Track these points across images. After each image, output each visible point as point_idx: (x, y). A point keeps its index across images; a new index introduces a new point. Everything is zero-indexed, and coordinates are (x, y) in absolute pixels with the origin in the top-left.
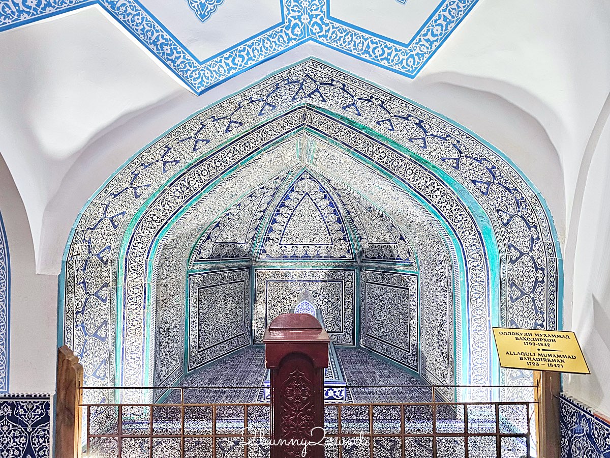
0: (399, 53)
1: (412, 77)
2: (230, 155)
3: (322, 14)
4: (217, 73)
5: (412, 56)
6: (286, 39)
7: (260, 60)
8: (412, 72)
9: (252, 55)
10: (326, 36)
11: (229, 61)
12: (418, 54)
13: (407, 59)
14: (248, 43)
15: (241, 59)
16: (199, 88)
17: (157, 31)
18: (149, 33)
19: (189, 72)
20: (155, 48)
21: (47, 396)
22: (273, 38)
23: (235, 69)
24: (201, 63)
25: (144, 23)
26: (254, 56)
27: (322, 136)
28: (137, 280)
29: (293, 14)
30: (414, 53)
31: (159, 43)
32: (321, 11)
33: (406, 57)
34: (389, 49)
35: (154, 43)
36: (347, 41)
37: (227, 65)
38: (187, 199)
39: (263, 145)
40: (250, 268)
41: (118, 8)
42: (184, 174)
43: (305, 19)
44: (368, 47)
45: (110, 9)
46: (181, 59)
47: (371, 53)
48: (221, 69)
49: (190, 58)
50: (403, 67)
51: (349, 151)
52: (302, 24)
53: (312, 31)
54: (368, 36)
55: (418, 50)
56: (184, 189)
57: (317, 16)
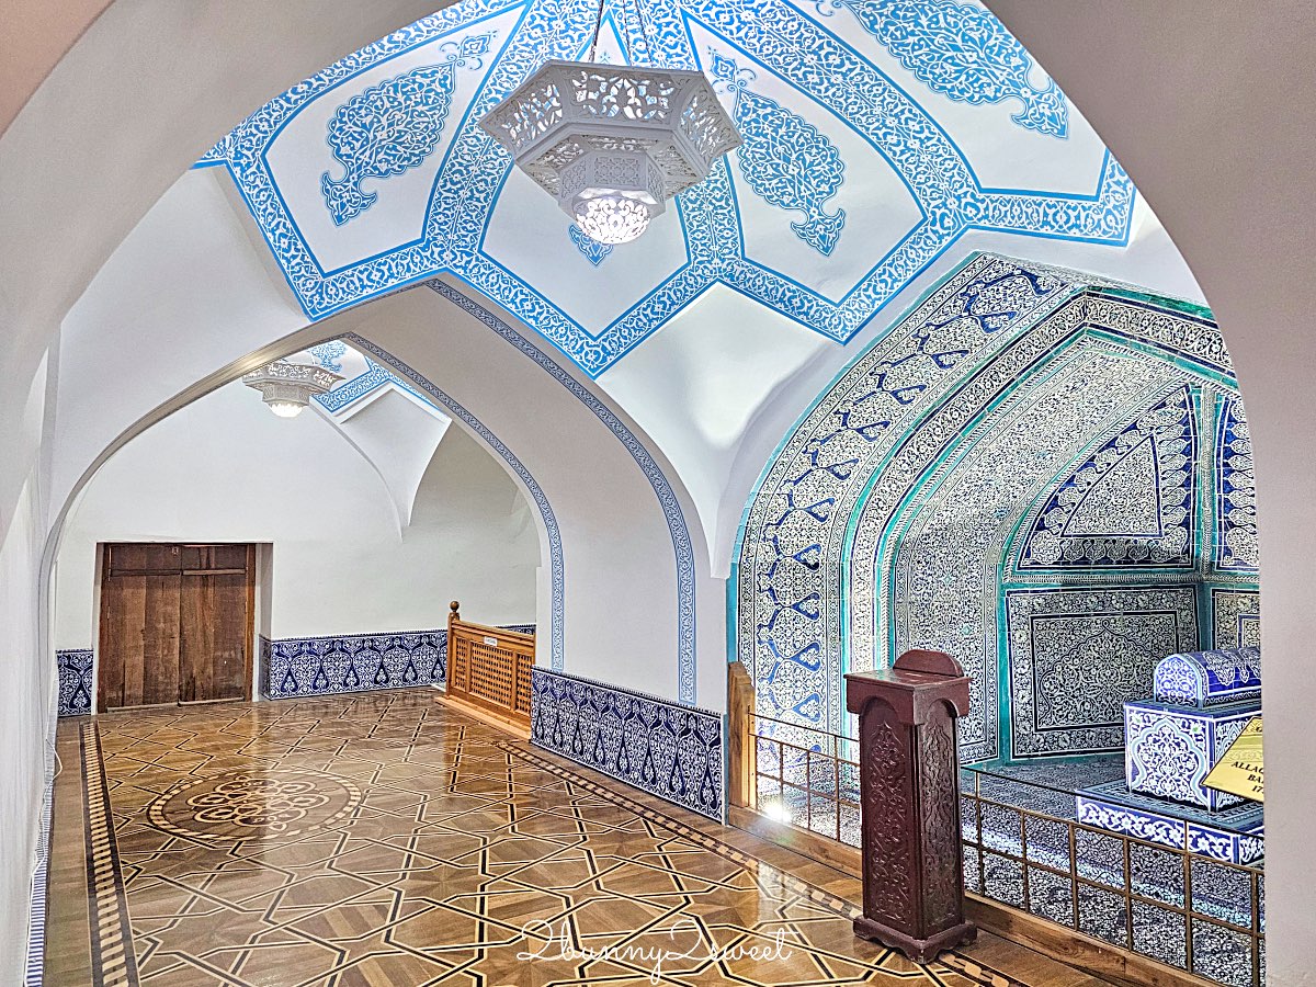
0: (1090, 212)
1: (1123, 244)
3: (971, 190)
4: (859, 311)
5: (1109, 212)
6: (935, 239)
7: (909, 277)
8: (1120, 236)
9: (896, 275)
10: (986, 217)
11: (870, 292)
12: (1115, 207)
13: (1105, 218)
14: (887, 262)
15: (883, 285)
16: (842, 335)
17: (782, 286)
18: (774, 291)
19: (827, 320)
20: (783, 306)
21: (715, 714)
22: (918, 243)
23: (879, 299)
24: (837, 305)
25: (766, 282)
26: (900, 275)
27: (1117, 340)
29: (933, 203)
30: (1110, 206)
31: (786, 299)
32: (968, 186)
33: (1102, 216)
34: (1074, 209)
35: (781, 300)
36: (1016, 214)
37: (869, 297)
38: (918, 472)
39: (1020, 374)
40: (1198, 588)
41: (738, 278)
43: (952, 203)
44: (1046, 215)
45: (729, 282)
46: (815, 308)
47: (1053, 223)
48: (862, 305)
49: (824, 303)
50: (1104, 232)
52: (951, 211)
53: (966, 216)
54: (1040, 199)
55: (1113, 202)
57: (966, 193)
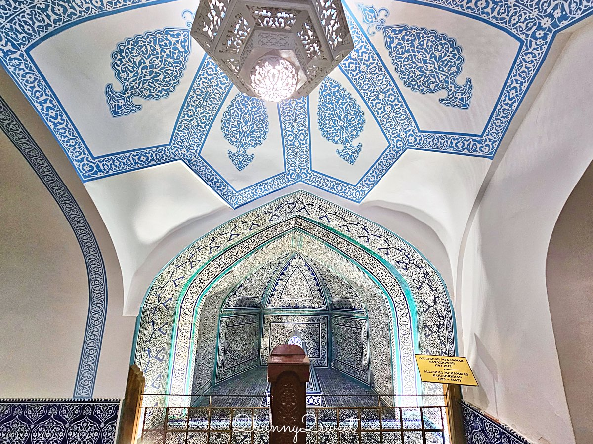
0: (351, 190)
1: (359, 203)
2: (251, 243)
3: (307, 169)
4: (246, 198)
5: (358, 191)
6: (286, 180)
7: (271, 191)
8: (359, 200)
9: (267, 188)
10: (309, 180)
11: (254, 191)
12: (361, 191)
13: (356, 193)
14: (265, 182)
15: (260, 190)
16: (235, 205)
17: (213, 175)
18: (209, 176)
19: (230, 197)
20: (211, 184)
21: (118, 401)
22: (280, 180)
23: (257, 195)
24: (237, 192)
25: (206, 170)
26: (268, 189)
27: (307, 233)
28: (187, 320)
29: (291, 168)
30: (359, 190)
31: (214, 181)
32: (307, 167)
33: (355, 192)
34: (345, 187)
35: (211, 181)
36: (322, 182)
37: (252, 193)
39: (271, 238)
40: (260, 314)
41: (192, 163)
42: (222, 254)
43: (298, 170)
44: (333, 186)
45: (187, 163)
46: (226, 190)
47: (335, 189)
48: (248, 195)
49: (231, 189)
50: (354, 197)
51: (323, 242)
52: (296, 173)
53: (301, 176)
54: (333, 180)
55: (361, 188)
56: (221, 263)
57: (304, 169)
